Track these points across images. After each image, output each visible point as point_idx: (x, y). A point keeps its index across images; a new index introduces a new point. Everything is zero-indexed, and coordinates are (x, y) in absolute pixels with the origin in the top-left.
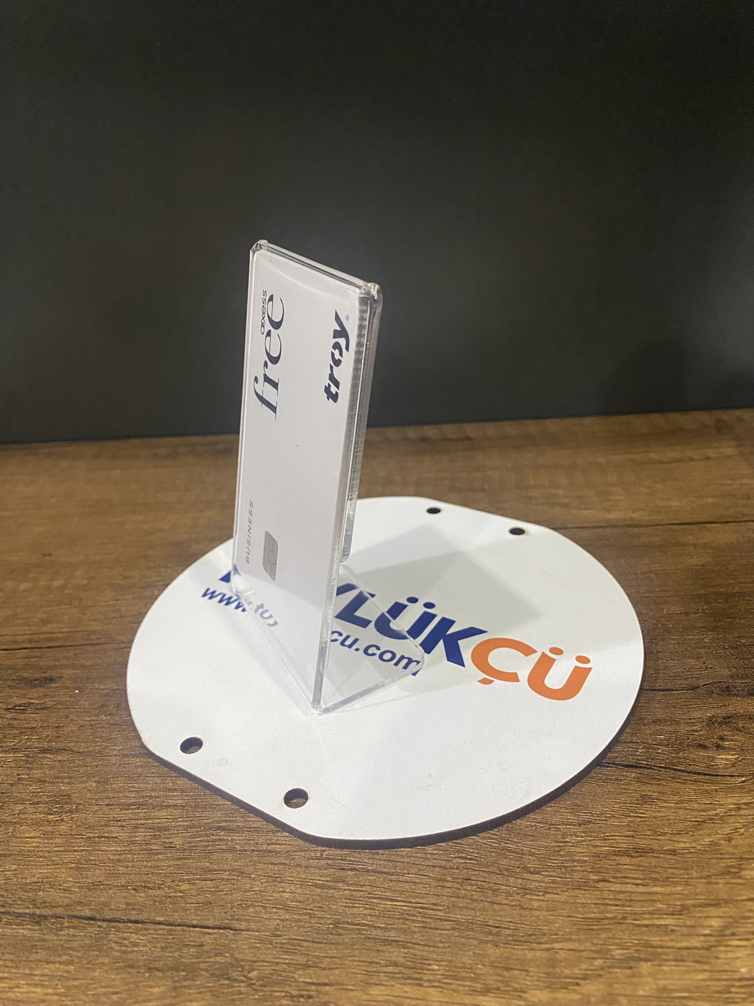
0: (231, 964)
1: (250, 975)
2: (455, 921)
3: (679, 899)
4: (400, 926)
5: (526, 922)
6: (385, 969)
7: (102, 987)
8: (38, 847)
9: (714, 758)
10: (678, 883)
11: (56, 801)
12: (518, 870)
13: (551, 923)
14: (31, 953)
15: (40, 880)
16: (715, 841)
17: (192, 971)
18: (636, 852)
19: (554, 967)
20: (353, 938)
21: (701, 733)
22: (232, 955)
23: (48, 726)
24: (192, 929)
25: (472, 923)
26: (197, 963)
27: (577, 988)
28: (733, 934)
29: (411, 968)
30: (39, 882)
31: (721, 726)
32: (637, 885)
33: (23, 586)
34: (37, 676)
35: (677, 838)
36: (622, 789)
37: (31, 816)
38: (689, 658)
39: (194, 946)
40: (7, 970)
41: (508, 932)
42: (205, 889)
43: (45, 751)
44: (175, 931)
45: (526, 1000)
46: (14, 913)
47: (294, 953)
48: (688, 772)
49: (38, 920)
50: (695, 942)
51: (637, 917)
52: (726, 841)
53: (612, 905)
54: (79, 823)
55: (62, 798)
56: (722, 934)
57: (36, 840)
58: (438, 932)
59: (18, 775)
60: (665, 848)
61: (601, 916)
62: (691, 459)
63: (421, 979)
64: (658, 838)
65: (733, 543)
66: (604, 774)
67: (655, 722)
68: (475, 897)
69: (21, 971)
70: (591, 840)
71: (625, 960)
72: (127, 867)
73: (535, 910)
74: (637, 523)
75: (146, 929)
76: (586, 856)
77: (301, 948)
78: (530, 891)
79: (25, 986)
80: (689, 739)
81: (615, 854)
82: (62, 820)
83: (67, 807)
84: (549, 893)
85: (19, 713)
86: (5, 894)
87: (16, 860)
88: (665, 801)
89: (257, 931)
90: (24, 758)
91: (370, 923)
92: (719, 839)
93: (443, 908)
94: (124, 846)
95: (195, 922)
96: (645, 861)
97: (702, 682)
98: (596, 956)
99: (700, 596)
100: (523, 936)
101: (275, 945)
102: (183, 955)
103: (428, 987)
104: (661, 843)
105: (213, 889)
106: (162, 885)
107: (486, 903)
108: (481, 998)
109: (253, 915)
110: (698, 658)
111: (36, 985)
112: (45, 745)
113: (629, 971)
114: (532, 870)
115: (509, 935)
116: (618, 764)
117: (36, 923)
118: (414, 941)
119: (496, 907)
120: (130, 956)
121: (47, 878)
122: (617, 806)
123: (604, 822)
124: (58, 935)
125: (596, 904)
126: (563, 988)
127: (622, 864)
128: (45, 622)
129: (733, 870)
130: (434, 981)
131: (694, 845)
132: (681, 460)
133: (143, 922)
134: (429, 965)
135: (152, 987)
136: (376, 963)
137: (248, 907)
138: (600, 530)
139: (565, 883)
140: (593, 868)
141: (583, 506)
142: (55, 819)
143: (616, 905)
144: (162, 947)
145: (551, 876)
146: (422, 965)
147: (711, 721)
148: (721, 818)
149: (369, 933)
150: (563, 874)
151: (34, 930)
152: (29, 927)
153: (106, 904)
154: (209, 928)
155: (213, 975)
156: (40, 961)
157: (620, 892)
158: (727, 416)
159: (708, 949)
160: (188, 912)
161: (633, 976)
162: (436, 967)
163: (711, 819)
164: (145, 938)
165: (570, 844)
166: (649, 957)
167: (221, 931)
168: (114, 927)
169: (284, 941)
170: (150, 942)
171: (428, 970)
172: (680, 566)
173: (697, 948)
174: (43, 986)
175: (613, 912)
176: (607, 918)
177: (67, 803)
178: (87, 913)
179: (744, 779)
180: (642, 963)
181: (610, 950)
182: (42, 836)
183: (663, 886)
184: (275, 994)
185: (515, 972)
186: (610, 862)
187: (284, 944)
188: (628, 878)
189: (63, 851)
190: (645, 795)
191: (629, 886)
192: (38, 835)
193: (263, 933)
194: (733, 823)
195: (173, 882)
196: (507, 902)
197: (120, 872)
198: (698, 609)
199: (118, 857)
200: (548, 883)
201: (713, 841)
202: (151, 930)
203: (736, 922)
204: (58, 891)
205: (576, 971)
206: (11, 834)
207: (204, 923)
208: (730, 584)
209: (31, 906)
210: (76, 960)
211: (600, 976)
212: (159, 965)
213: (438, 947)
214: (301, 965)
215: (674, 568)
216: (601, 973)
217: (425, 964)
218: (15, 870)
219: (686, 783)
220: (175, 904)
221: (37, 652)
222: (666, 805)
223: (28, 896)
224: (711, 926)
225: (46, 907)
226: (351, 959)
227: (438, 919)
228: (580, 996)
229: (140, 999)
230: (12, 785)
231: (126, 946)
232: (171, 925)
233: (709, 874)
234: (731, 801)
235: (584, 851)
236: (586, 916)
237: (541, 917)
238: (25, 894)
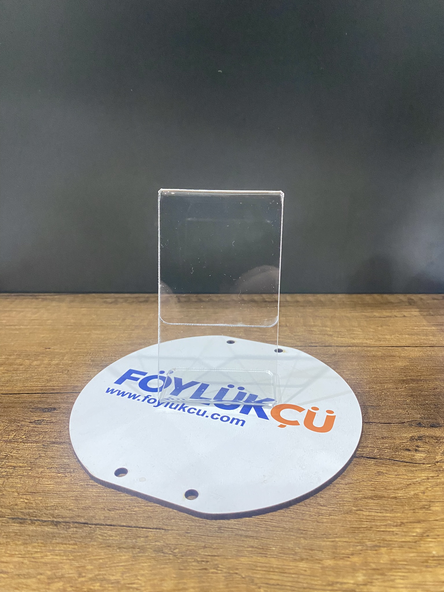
0: (164, 546)
1: (175, 551)
2: (283, 527)
3: (400, 520)
4: (254, 529)
5: (320, 529)
6: (247, 549)
7: (93, 556)
8: (53, 489)
9: (414, 456)
10: (398, 512)
11: (62, 467)
12: (315, 505)
13: (334, 529)
14: (52, 539)
15: (55, 505)
16: (417, 493)
17: (143, 549)
18: (376, 497)
19: (336, 549)
20: (229, 535)
21: (407, 444)
22: (164, 542)
23: (54, 431)
24: (141, 529)
25: (292, 528)
26: (146, 545)
27: (348, 559)
28: (428, 536)
29: (260, 549)
30: (55, 506)
31: (417, 440)
32: (378, 512)
33: (35, 363)
34: (46, 406)
35: (397, 491)
36: (367, 468)
37: (48, 474)
38: (399, 409)
39: (143, 537)
40: (39, 548)
41: (311, 533)
42: (147, 510)
43: (54, 443)
44: (132, 530)
45: (322, 564)
46: (42, 520)
47: (197, 541)
48: (401, 462)
49: (56, 524)
50: (408, 539)
51: (378, 527)
52: (422, 493)
53: (365, 521)
54: (75, 478)
55: (65, 466)
56: (422, 536)
57: (52, 486)
58: (274, 532)
59: (39, 454)
60: (391, 496)
61: (360, 526)
62: (396, 317)
63: (266, 554)
64: (387, 491)
65: (420, 357)
66: (357, 461)
67: (383, 438)
68: (293, 517)
69: (48, 548)
70: (352, 492)
71: (373, 546)
72: (104, 499)
73: (325, 523)
74: (369, 345)
75: (116, 529)
76: (349, 499)
77: (201, 539)
78: (322, 515)
79: (50, 556)
80: (401, 446)
81: (365, 498)
82: (66, 476)
83: (68, 470)
84: (331, 515)
85: (37, 424)
86: (36, 511)
87: (41, 495)
88: (390, 475)
89: (177, 531)
90: (42, 446)
91: (238, 528)
92: (418, 492)
93: (276, 521)
94: (101, 490)
95: (143, 526)
96: (381, 502)
97: (406, 420)
98: (358, 544)
99: (404, 381)
100: (319, 535)
101: (187, 537)
102: (138, 541)
103: (270, 557)
104: (389, 493)
105: (152, 511)
106: (123, 508)
107: (299, 520)
108: (299, 563)
109: (174, 523)
110: (404, 409)
111: (57, 555)
112: (54, 440)
113: (375, 552)
114: (322, 505)
115: (312, 534)
116: (365, 457)
117: (55, 525)
118: (262, 536)
119: (304, 521)
120: (107, 541)
121: (59, 504)
122: (365, 476)
123: (359, 483)
124: (67, 531)
125: (356, 521)
126: (341, 559)
127: (369, 503)
128: (48, 381)
129: (426, 507)
130: (274, 555)
131: (406, 495)
132: (391, 317)
133: (114, 526)
134: (271, 547)
135: (121, 556)
136: (242, 546)
137: (172, 519)
138: (350, 348)
139: (340, 511)
140: (354, 504)
141: (340, 336)
142: (61, 476)
143: (367, 522)
144: (126, 537)
145: (332, 508)
146: (266, 548)
147: (412, 439)
148: (419, 483)
149: (237, 532)
150: (339, 507)
151: (53, 528)
152: (51, 527)
153: (93, 517)
154: (150, 528)
155: (155, 551)
156: (58, 543)
157: (369, 516)
158: (415, 297)
159: (415, 542)
160: (139, 521)
161: (377, 554)
162: (274, 549)
163: (414, 483)
164: (116, 533)
165: (342, 493)
166: (385, 545)
167: (158, 530)
168: (98, 528)
169: (192, 535)
170: (118, 535)
171: (270, 550)
172: (392, 366)
173: (409, 542)
174: (60, 555)
175: (365, 525)
176: (362, 527)
177: (67, 468)
178: (83, 520)
179: (430, 465)
180: (382, 548)
181: (365, 542)
182: (55, 484)
183: (390, 513)
184: (189, 560)
185: (316, 551)
186: (363, 502)
187: (192, 537)
188: (372, 509)
189: (68, 491)
190: (379, 471)
191: (373, 513)
192: (53, 483)
193: (180, 532)
194: (426, 485)
195: (130, 506)
196: (309, 519)
197: (100, 502)
198: (403, 387)
199: (98, 494)
200: (331, 511)
201: (415, 493)
202: (119, 529)
203: (429, 530)
204: (66, 510)
205: (347, 551)
206: (37, 482)
207: (147, 526)
208: (419, 375)
209: (51, 517)
210: (78, 543)
211: (360, 554)
212: (124, 546)
213: (274, 539)
214: (203, 546)
215: (389, 367)
216: (361, 552)
217: (268, 547)
218: (41, 500)
219: (400, 467)
220: (131, 517)
221: (45, 395)
222: (390, 476)
223: (49, 512)
224: (417, 532)
225: (60, 518)
226: (229, 544)
227: (274, 526)
228: (350, 563)
229: (115, 562)
230: (37, 459)
231: (106, 537)
232: (129, 527)
233: (414, 508)
234: (424, 475)
235: (349, 496)
236: (352, 526)
237: (328, 526)
238: (47, 511)
